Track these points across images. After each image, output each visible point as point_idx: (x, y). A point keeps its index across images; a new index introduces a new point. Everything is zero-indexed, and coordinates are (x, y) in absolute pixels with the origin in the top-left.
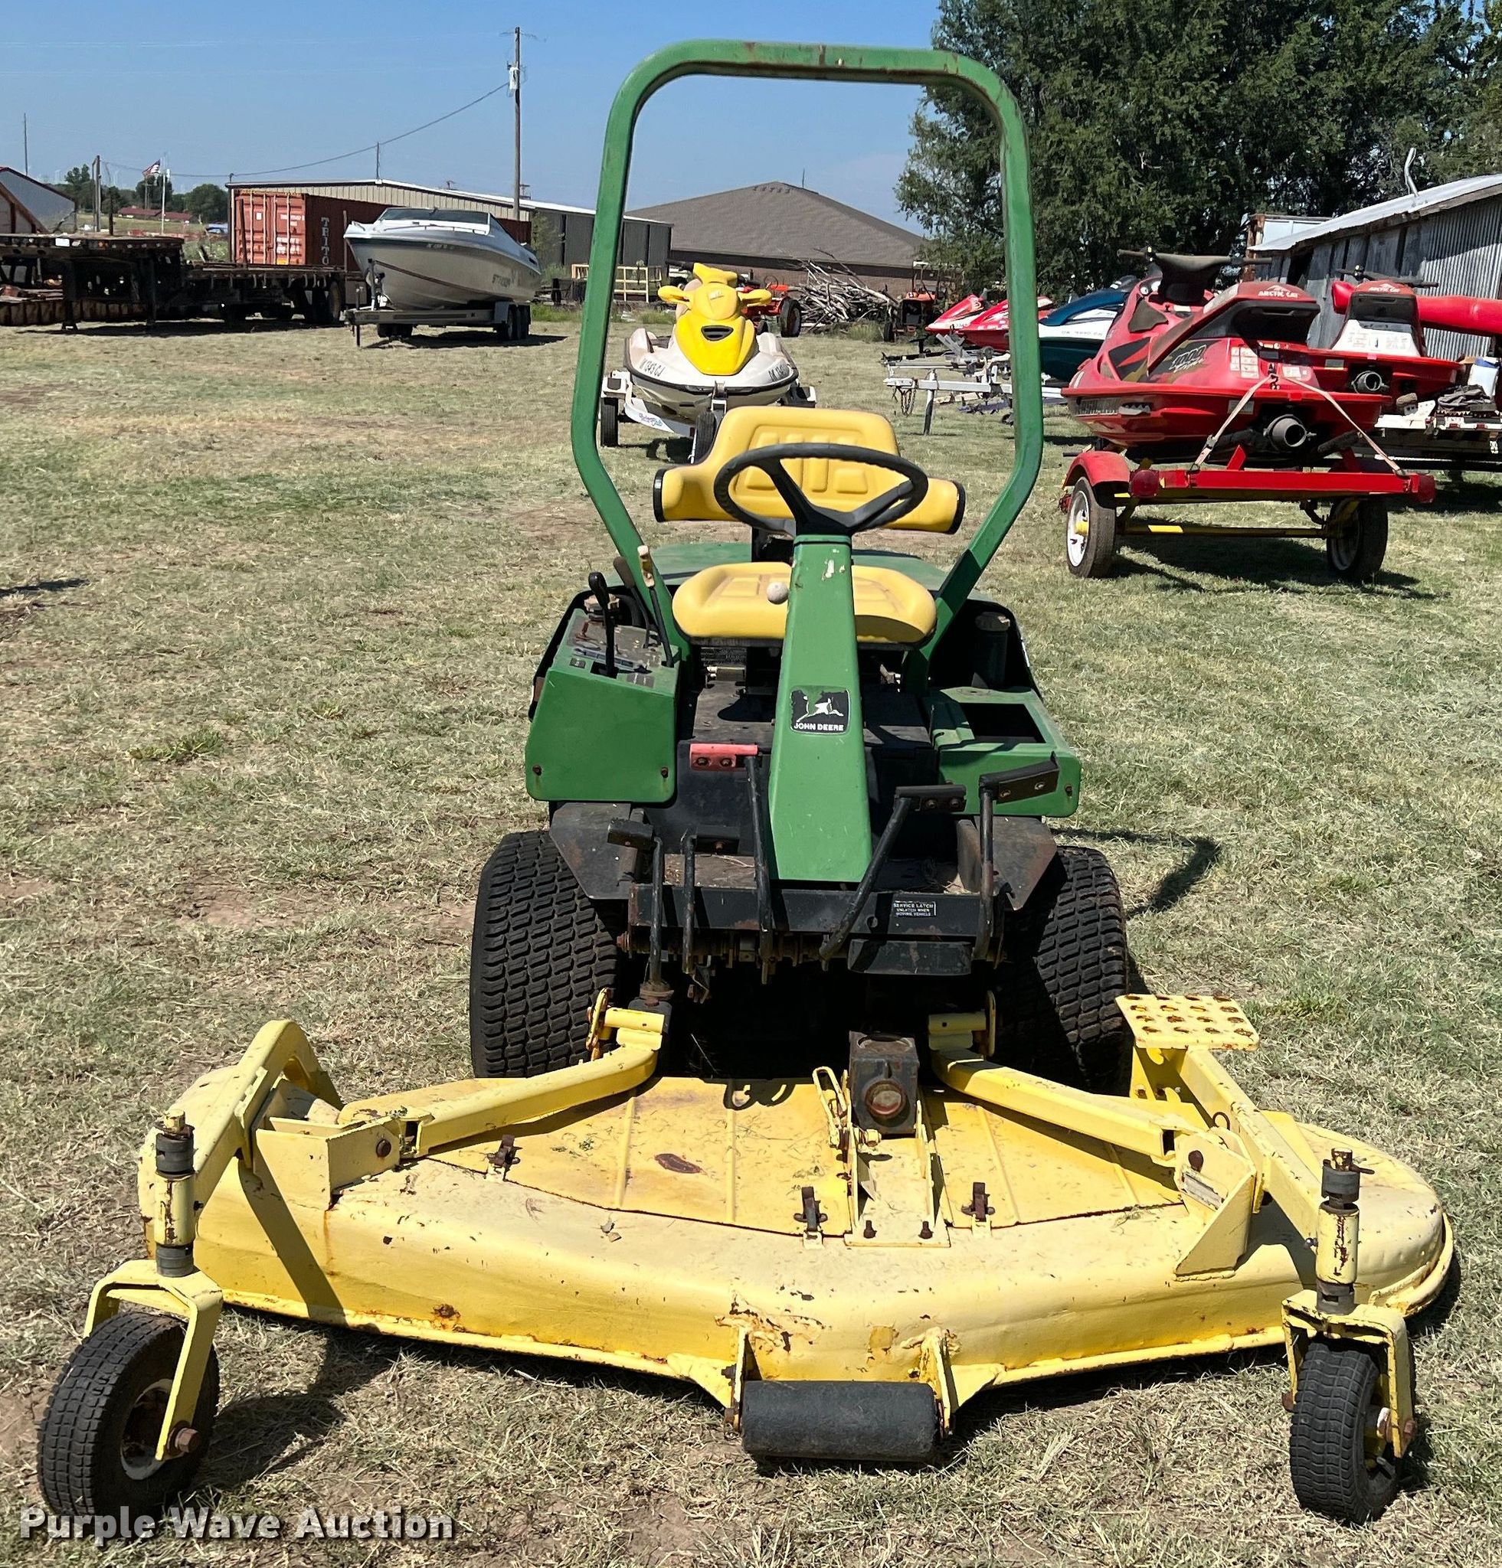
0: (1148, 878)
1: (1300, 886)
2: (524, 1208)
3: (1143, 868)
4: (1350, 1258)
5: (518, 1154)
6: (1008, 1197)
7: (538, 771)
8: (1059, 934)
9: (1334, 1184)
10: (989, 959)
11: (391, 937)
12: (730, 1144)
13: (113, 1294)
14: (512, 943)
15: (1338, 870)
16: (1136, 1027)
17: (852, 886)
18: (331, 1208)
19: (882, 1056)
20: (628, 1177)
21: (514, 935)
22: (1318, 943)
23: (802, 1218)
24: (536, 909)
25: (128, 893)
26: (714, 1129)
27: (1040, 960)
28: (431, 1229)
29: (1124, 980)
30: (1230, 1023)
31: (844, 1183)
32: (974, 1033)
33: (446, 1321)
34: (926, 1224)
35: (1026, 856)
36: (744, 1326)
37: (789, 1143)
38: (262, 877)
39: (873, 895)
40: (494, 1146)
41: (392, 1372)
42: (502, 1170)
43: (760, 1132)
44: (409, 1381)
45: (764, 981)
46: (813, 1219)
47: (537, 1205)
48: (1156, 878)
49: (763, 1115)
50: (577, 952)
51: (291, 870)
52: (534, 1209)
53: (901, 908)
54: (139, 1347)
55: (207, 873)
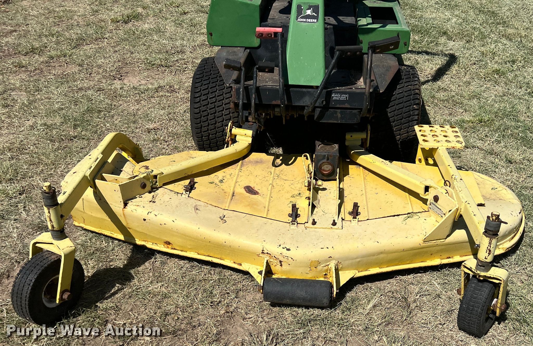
0: (432, 69)
1: (482, 72)
2: (193, 209)
3: (430, 65)
4: (492, 253)
5: (196, 185)
6: (366, 207)
7: (211, 34)
8: (397, 100)
9: (490, 227)
10: (368, 116)
11: (179, 89)
12: (271, 182)
13: (37, 245)
14: (203, 101)
15: (496, 66)
16: (420, 139)
17: (317, 87)
18: (124, 208)
19: (326, 153)
20: (233, 196)
21: (203, 98)
22: (487, 94)
23: (290, 216)
24: (211, 88)
25: (101, 71)
26: (267, 175)
27: (389, 110)
28: (159, 216)
29: (418, 118)
30: (455, 138)
31: (308, 201)
32: (362, 139)
33: (168, 246)
34: (334, 221)
35: (387, 70)
36: (266, 258)
37: (292, 182)
38: (143, 65)
39: (325, 91)
40: (187, 182)
41: (153, 260)
42: (188, 193)
43: (283, 177)
44: (158, 264)
45: (284, 123)
46: (294, 217)
47: (198, 207)
48: (434, 69)
49: (285, 169)
50: (225, 105)
51: (152, 63)
52: (197, 209)
53: (335, 97)
54: (43, 268)
55: (127, 64)
